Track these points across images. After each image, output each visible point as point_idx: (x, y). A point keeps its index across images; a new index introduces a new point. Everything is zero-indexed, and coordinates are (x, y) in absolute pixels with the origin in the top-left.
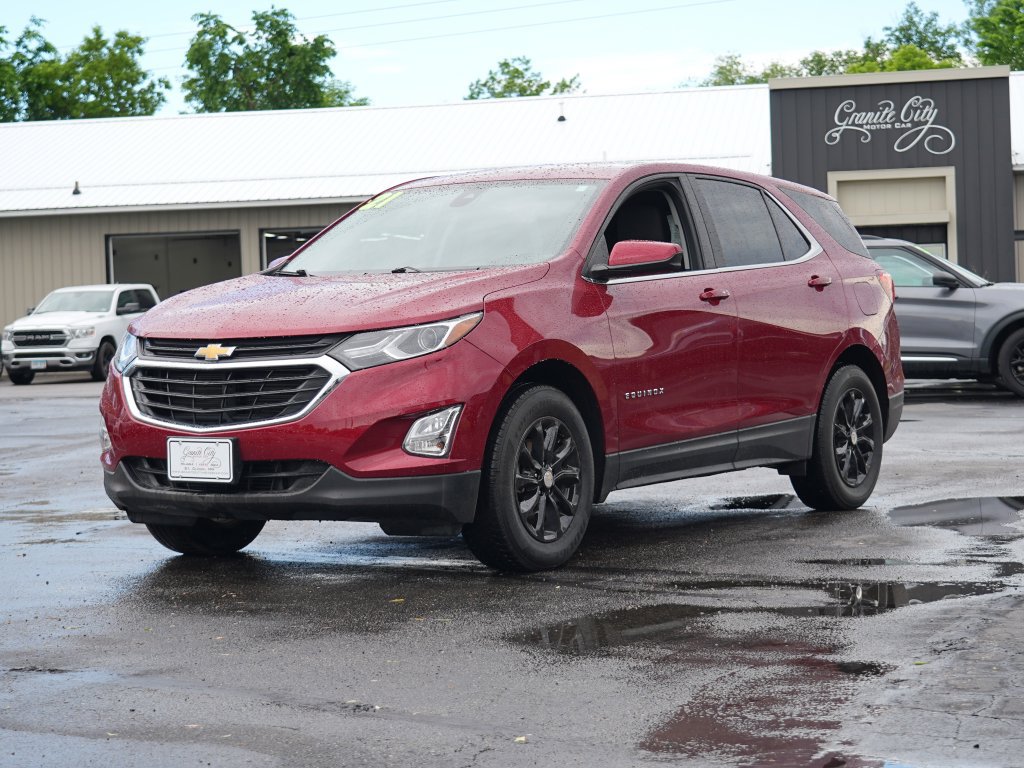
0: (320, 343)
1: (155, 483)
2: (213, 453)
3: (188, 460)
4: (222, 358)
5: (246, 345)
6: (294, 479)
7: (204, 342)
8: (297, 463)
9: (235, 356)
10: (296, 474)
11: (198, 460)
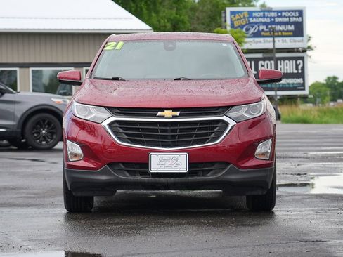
0: (219, 110)
1: (128, 174)
2: (177, 159)
3: (162, 163)
4: (174, 117)
5: (185, 111)
6: (210, 170)
7: (163, 110)
8: (212, 163)
9: (180, 116)
10: (212, 168)
11: (168, 163)
